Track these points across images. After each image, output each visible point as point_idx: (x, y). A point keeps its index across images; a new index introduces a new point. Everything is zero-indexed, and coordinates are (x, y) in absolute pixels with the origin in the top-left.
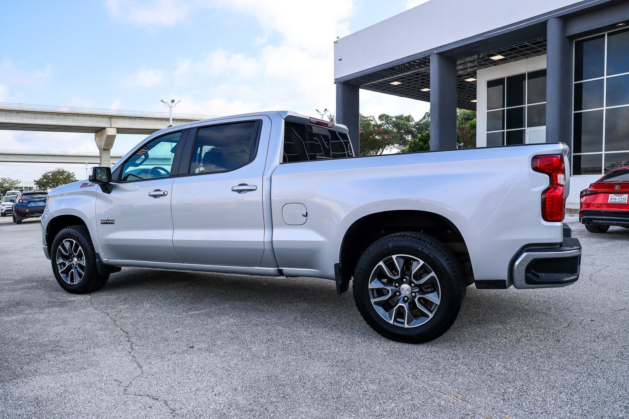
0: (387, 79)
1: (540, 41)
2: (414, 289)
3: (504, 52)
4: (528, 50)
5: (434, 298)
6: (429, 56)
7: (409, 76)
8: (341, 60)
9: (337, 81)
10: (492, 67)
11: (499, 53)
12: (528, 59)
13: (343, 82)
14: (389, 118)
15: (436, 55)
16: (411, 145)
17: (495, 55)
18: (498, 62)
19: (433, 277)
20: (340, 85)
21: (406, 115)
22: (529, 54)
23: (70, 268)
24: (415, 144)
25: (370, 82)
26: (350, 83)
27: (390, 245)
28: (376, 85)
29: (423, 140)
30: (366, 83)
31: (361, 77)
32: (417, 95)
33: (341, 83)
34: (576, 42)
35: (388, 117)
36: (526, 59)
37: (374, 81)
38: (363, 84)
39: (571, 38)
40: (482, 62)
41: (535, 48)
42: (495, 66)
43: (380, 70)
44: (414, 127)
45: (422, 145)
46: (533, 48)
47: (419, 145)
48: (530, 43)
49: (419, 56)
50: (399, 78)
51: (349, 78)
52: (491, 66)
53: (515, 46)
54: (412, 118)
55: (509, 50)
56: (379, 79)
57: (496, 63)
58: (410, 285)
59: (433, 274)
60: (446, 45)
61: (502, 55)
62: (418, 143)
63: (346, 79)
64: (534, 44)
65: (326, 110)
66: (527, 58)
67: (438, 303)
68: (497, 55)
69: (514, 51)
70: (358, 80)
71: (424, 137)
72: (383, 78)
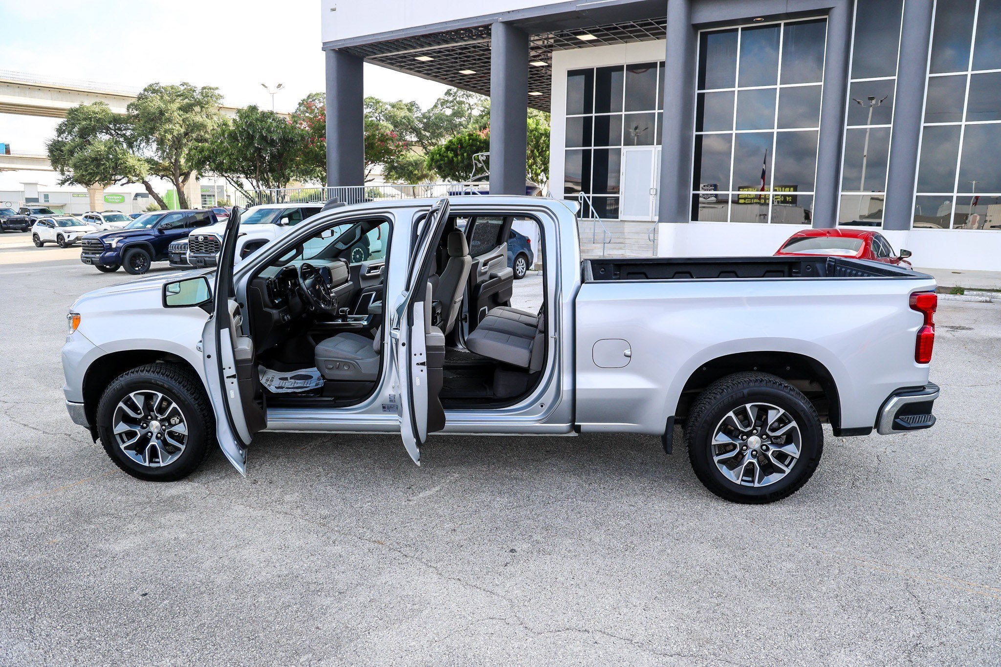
0: (412, 51)
1: (651, 22)
2: (766, 442)
3: (598, 30)
4: (631, 32)
5: (792, 450)
6: (491, 25)
7: (449, 51)
8: (334, 10)
9: (326, 46)
10: (576, 49)
11: (591, 32)
12: (628, 44)
13: (338, 49)
14: (381, 104)
15: (501, 24)
16: (433, 157)
17: (584, 33)
18: (586, 43)
19: (794, 428)
20: (332, 54)
21: (407, 100)
22: (631, 37)
23: (145, 440)
24: (440, 155)
25: (383, 53)
26: (348, 52)
27: (746, 391)
28: (391, 59)
29: (452, 150)
30: (375, 54)
31: (372, 45)
32: (450, 79)
33: (334, 50)
34: (701, 33)
35: (378, 102)
36: (625, 44)
37: (391, 52)
38: (371, 55)
39: (696, 27)
40: (563, 42)
41: (642, 31)
42: (580, 49)
43: (406, 36)
44: (420, 121)
45: (452, 157)
46: (640, 31)
47: (447, 157)
48: (637, 23)
49: (474, 23)
50: (433, 52)
51: (350, 43)
52: (574, 48)
53: (616, 24)
54: (416, 106)
55: (605, 29)
56: (398, 50)
57: (581, 44)
58: (761, 437)
59: (794, 424)
60: (518, 11)
61: (594, 35)
62: (445, 154)
63: (343, 44)
64: (641, 25)
65: (280, 85)
66: (626, 42)
67: (797, 456)
68: (588, 34)
69: (611, 32)
70: (364, 48)
71: (454, 145)
72: (406, 49)
